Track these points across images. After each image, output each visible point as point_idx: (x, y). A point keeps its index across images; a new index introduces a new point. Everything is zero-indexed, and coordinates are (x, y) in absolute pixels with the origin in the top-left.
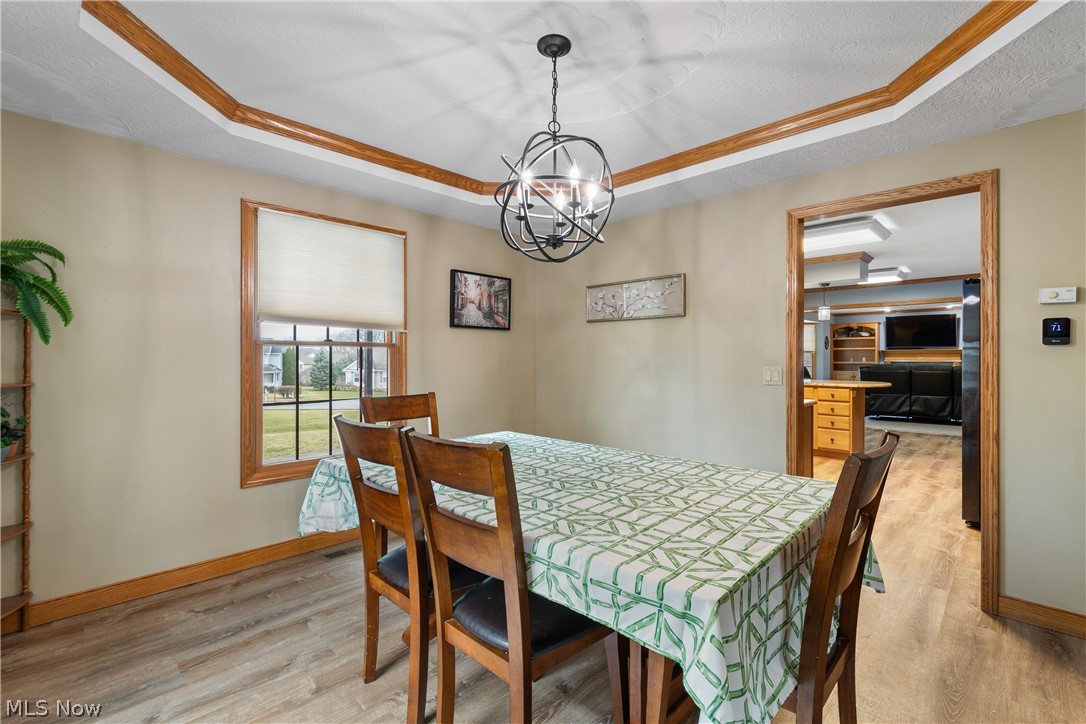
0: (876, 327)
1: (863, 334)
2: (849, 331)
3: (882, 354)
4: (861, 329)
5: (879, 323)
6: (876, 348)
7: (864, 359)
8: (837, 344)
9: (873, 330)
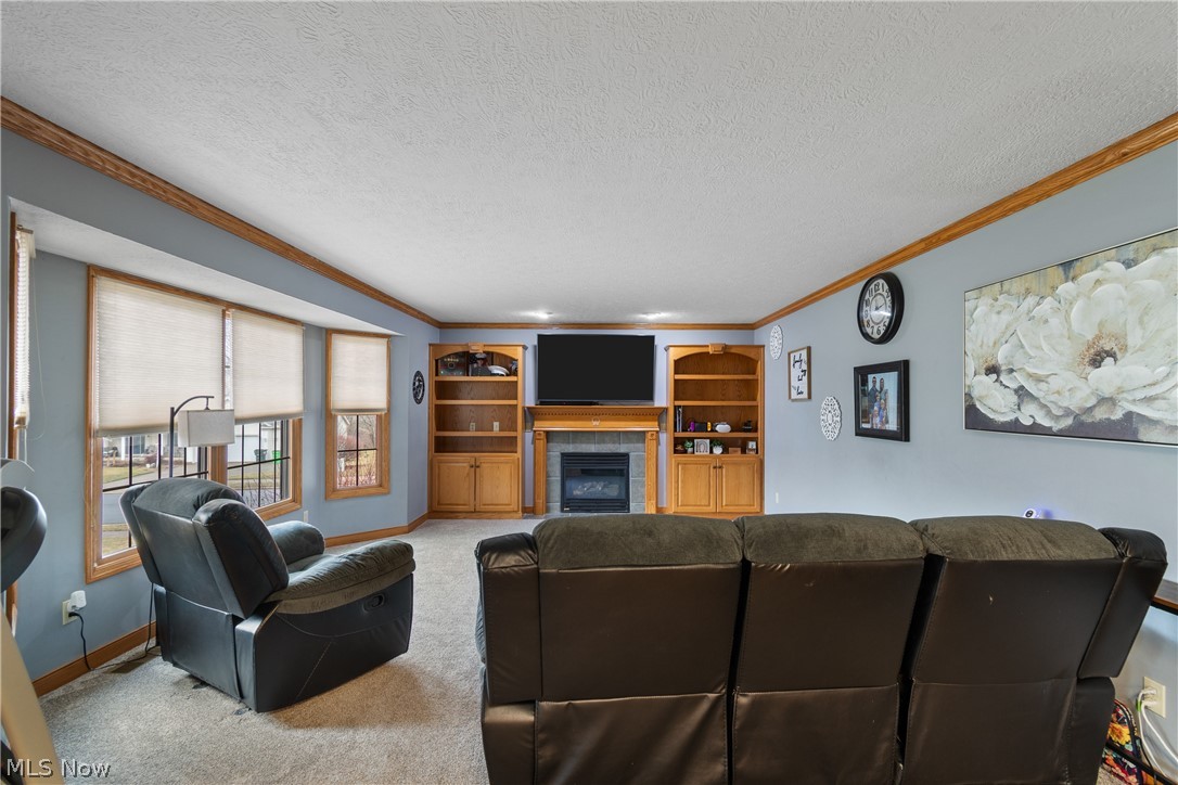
0: (518, 354)
1: (497, 369)
2: (467, 361)
3: (531, 415)
4: (491, 358)
5: (525, 348)
6: (519, 403)
7: (496, 425)
8: (443, 390)
9: (513, 361)
